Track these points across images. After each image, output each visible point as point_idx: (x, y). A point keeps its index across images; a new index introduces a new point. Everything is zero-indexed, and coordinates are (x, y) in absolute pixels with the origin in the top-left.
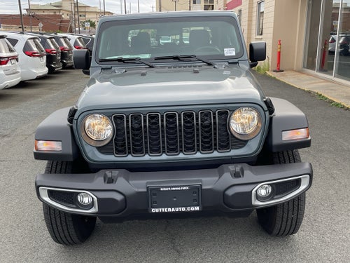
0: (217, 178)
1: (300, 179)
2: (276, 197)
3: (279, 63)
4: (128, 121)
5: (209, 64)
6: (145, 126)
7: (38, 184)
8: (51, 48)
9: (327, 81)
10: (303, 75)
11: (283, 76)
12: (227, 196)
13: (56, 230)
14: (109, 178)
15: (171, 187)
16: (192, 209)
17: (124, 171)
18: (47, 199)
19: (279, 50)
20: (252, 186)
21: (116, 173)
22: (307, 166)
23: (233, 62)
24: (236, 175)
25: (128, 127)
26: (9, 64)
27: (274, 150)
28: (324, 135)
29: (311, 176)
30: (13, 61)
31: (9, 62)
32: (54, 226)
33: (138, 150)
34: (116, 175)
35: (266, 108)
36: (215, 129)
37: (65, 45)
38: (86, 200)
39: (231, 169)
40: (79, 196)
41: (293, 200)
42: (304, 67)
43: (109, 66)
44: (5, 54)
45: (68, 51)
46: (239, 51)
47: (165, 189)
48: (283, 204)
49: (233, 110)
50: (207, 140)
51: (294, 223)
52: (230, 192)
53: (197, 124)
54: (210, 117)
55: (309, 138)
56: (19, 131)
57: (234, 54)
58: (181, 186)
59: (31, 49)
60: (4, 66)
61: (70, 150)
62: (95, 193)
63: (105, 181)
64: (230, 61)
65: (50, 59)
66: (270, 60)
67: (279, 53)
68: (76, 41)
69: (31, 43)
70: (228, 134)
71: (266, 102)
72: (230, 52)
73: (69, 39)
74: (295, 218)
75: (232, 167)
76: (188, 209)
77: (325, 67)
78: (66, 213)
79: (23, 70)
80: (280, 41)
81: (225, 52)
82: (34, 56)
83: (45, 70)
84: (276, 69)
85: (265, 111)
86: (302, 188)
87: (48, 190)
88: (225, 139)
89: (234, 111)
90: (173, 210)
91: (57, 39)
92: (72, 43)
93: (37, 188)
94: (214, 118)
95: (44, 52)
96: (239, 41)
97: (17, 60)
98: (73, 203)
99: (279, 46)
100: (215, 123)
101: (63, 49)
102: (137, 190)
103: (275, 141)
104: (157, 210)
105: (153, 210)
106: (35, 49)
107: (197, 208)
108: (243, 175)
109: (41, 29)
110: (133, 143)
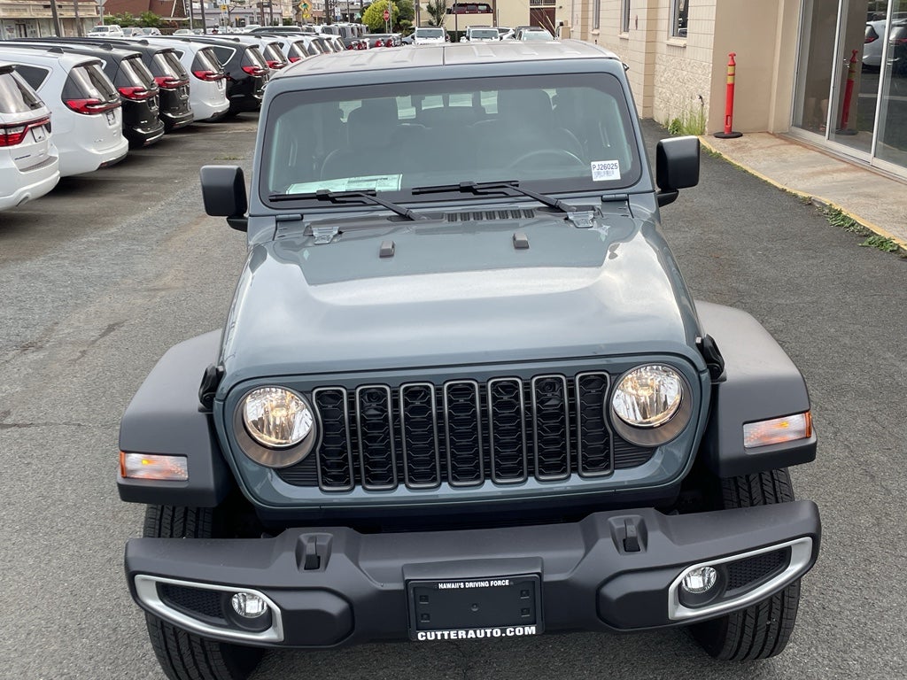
0: (580, 553)
1: (789, 548)
2: (728, 594)
3: (730, 114)
4: (352, 405)
5: (554, 208)
6: (396, 417)
7: (134, 568)
8: (131, 84)
9: (856, 166)
10: (793, 149)
11: (740, 149)
12: (606, 599)
13: (177, 663)
14: (309, 557)
15: (465, 580)
16: (519, 631)
17: (345, 531)
18: (157, 605)
19: (730, 80)
20: (669, 574)
21: (325, 536)
22: (805, 513)
23: (615, 198)
24: (630, 546)
25: (353, 419)
26: (28, 141)
27: (724, 474)
28: (847, 340)
29: (816, 538)
30: (39, 132)
31: (29, 135)
32: (174, 654)
33: (378, 475)
34: (325, 543)
35: (701, 364)
36: (573, 420)
37: (168, 71)
38: (254, 606)
39: (616, 527)
40: (235, 600)
41: (770, 599)
42: (795, 125)
43: (295, 214)
44: (16, 114)
45: (177, 87)
46: (629, 167)
47: (449, 586)
48: (744, 611)
49: (618, 373)
50: (552, 448)
51: (772, 638)
52: (614, 591)
53: (529, 409)
54: (562, 391)
55: (812, 440)
56: (64, 331)
57: (616, 175)
58: (489, 579)
59: (84, 94)
60: (16, 146)
61: (208, 480)
62: (277, 596)
63: (298, 565)
64: (608, 195)
65: (133, 115)
66: (707, 106)
67: (731, 87)
68: (197, 58)
69: (82, 77)
70: (606, 432)
71: (701, 347)
72: (606, 171)
73: (180, 54)
74: (775, 627)
75: (616, 520)
76: (509, 632)
77: (852, 122)
78: (204, 640)
79: (64, 150)
80: (732, 56)
81: (594, 171)
82: (92, 112)
83: (121, 146)
84: (721, 128)
85: (699, 372)
86: (793, 569)
87: (158, 584)
88: (599, 444)
89: (621, 374)
90: (471, 634)
91: (148, 56)
92: (186, 63)
93: (131, 577)
94: (572, 393)
95: (117, 99)
96: (629, 142)
97: (48, 127)
98: (220, 615)
99: (730, 70)
100: (573, 407)
101: (165, 83)
102: (379, 586)
103: (726, 450)
104: (431, 636)
105: (421, 636)
106: (94, 93)
107: (531, 630)
108: (646, 545)
109: (102, 9)
110: (365, 446)
